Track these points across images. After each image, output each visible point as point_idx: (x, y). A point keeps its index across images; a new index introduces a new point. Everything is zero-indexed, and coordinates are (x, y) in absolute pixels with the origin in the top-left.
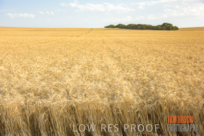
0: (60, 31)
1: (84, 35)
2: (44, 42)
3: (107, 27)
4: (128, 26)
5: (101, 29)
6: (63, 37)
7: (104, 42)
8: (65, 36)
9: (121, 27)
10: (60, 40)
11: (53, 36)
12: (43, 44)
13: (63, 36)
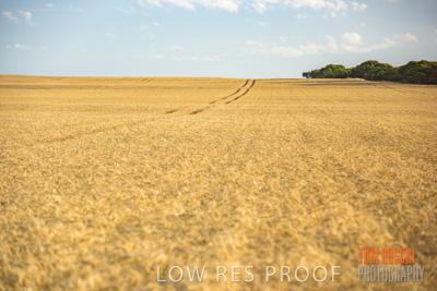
0: (117, 88)
1: (221, 105)
2: (58, 134)
3: (313, 74)
4: (403, 69)
5: (290, 83)
6: (135, 117)
7: (307, 138)
8: (141, 110)
9: (372, 72)
10: (125, 129)
11: (94, 109)
12: (56, 145)
13: (133, 111)
